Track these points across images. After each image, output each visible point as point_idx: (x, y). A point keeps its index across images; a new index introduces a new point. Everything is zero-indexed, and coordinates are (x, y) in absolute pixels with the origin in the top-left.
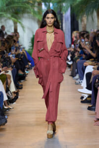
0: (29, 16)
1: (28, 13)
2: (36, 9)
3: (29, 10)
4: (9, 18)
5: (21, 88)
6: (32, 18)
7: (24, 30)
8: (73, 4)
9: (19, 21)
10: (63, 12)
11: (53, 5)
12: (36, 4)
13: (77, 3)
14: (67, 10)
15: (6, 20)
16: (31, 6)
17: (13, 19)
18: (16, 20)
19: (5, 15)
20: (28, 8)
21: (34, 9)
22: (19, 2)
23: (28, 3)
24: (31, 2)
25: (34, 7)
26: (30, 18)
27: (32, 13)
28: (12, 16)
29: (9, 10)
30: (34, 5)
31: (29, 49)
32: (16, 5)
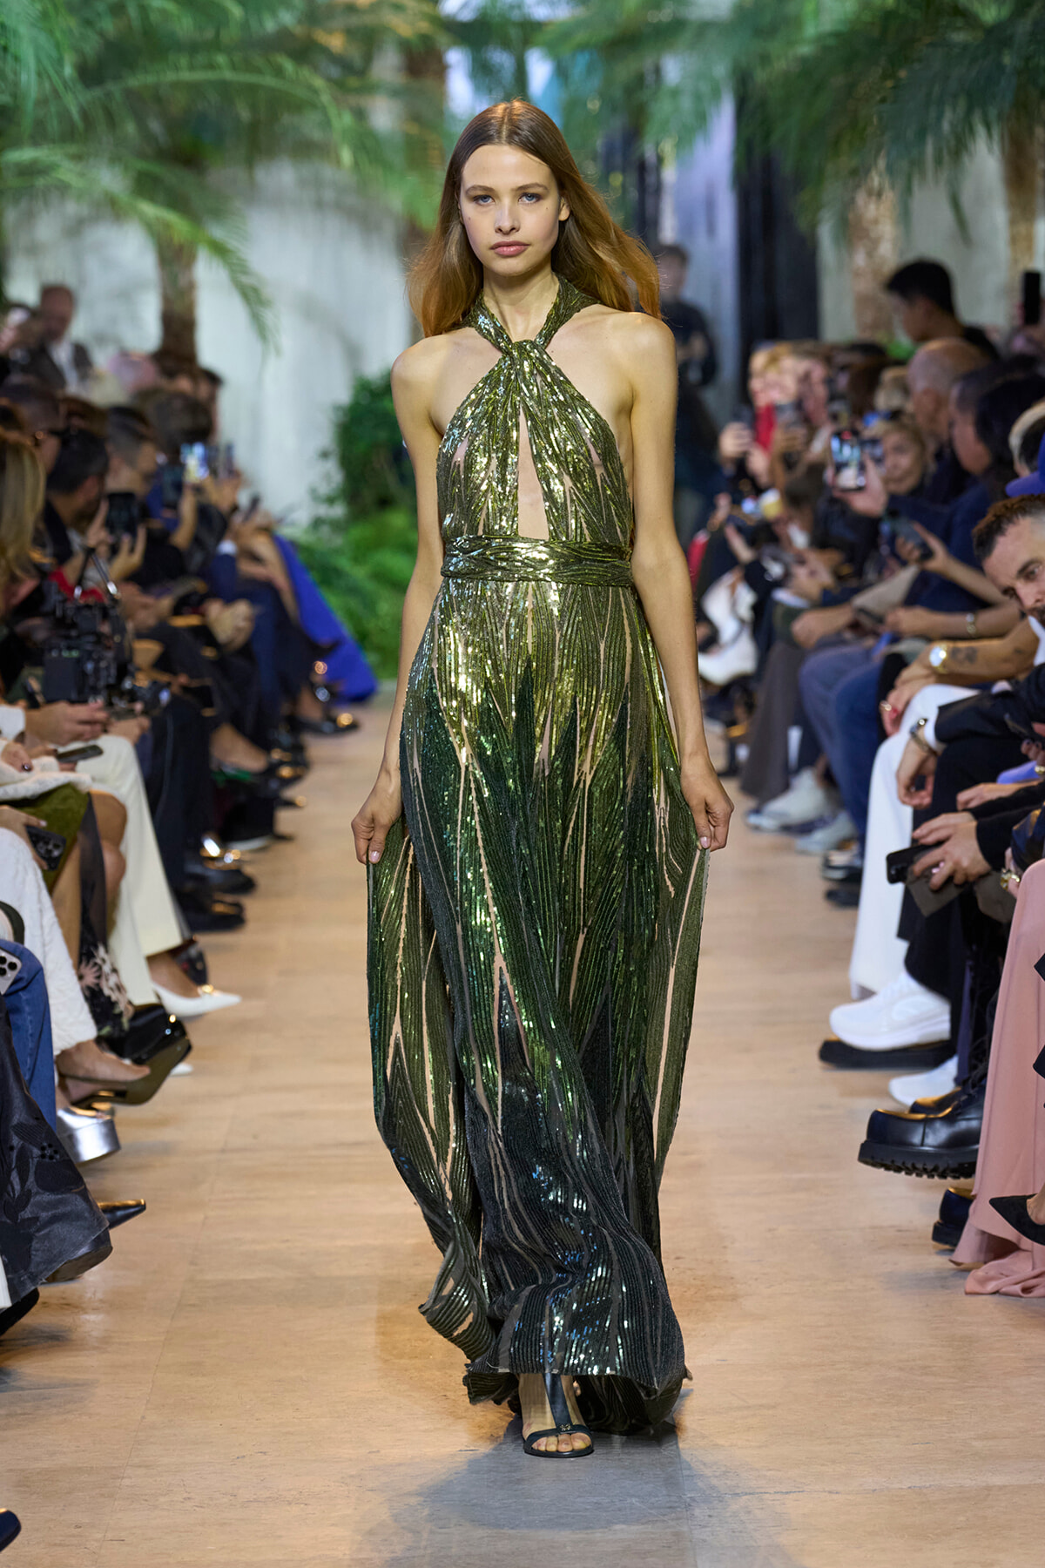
0: (318, 183)
1: (306, 150)
2: (384, 116)
3: (309, 126)
4: (112, 209)
5: (233, 921)
6: (340, 208)
7: (261, 330)
8: (765, 59)
9: (217, 232)
10: (660, 145)
11: (561, 73)
12: (387, 66)
13: (805, 50)
14: (701, 120)
15: (75, 230)
16: (339, 85)
17: (150, 210)
18: (179, 225)
19: (67, 172)
20: (298, 106)
21: (360, 114)
22: (215, 45)
23: (305, 51)
24: (336, 42)
25: (369, 89)
26: (319, 205)
27: (346, 156)
28: (146, 186)
29: (112, 121)
30: (362, 72)
31: (317, 523)
32: (181, 72)
